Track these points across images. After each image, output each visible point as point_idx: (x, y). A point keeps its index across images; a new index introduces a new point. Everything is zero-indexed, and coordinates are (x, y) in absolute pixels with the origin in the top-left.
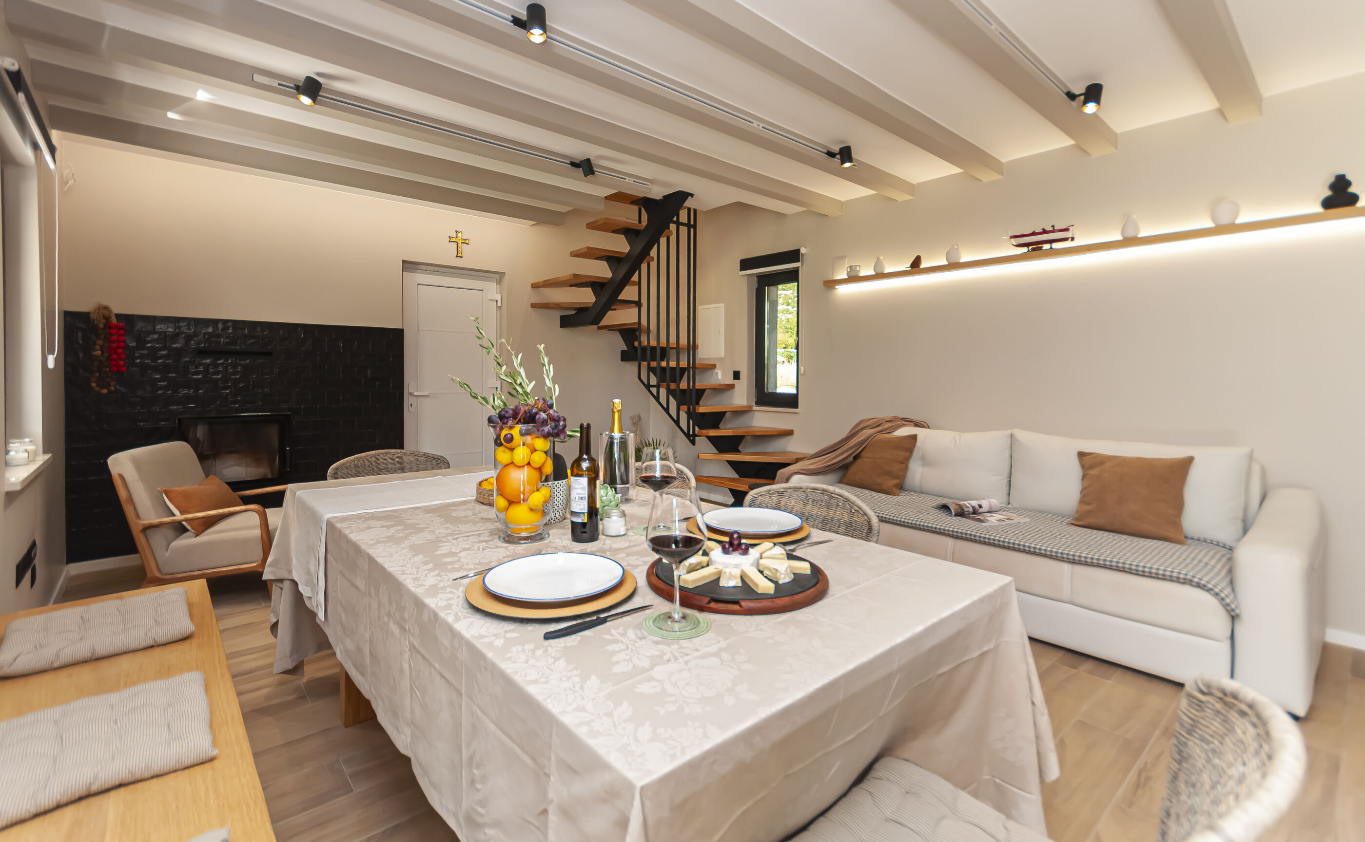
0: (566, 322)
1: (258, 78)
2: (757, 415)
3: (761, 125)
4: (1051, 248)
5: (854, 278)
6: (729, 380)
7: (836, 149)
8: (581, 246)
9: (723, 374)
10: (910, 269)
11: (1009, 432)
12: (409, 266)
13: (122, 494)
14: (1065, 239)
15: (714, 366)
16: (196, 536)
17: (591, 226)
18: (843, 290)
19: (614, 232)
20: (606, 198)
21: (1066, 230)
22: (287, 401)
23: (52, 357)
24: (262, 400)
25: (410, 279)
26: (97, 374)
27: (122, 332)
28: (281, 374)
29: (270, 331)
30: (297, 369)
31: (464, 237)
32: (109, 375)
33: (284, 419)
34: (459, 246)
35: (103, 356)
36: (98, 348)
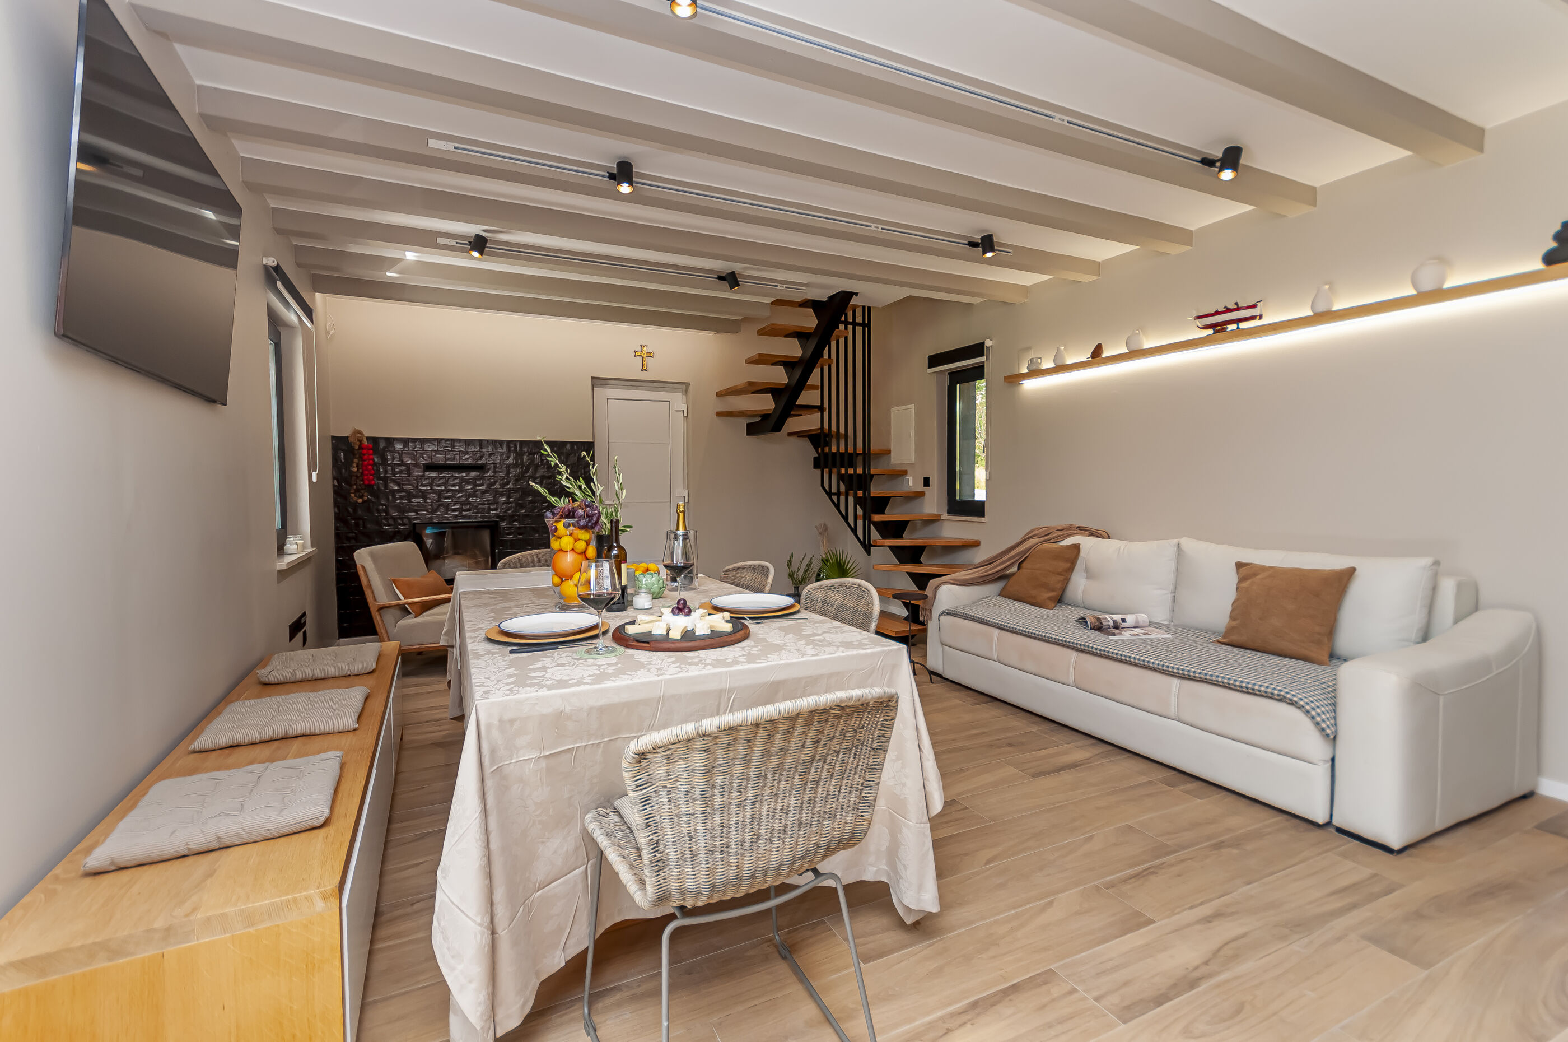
0: (753, 430)
1: (441, 241)
2: (946, 524)
3: (880, 226)
4: (1238, 328)
5: (1035, 372)
6: (920, 487)
7: (977, 237)
8: (753, 352)
9: (914, 482)
10: (1090, 359)
11: (1176, 541)
12: (597, 382)
13: (364, 581)
14: (1252, 318)
15: (904, 473)
16: (415, 617)
17: (762, 332)
18: (1029, 385)
19: (786, 336)
20: (772, 303)
21: (1254, 306)
22: (495, 510)
23: (315, 473)
24: (476, 508)
25: (602, 393)
26: (355, 487)
27: (371, 452)
28: (490, 486)
29: (480, 447)
30: (503, 480)
31: (648, 350)
32: (363, 487)
33: (493, 525)
34: (643, 359)
35: (358, 472)
36: (355, 465)
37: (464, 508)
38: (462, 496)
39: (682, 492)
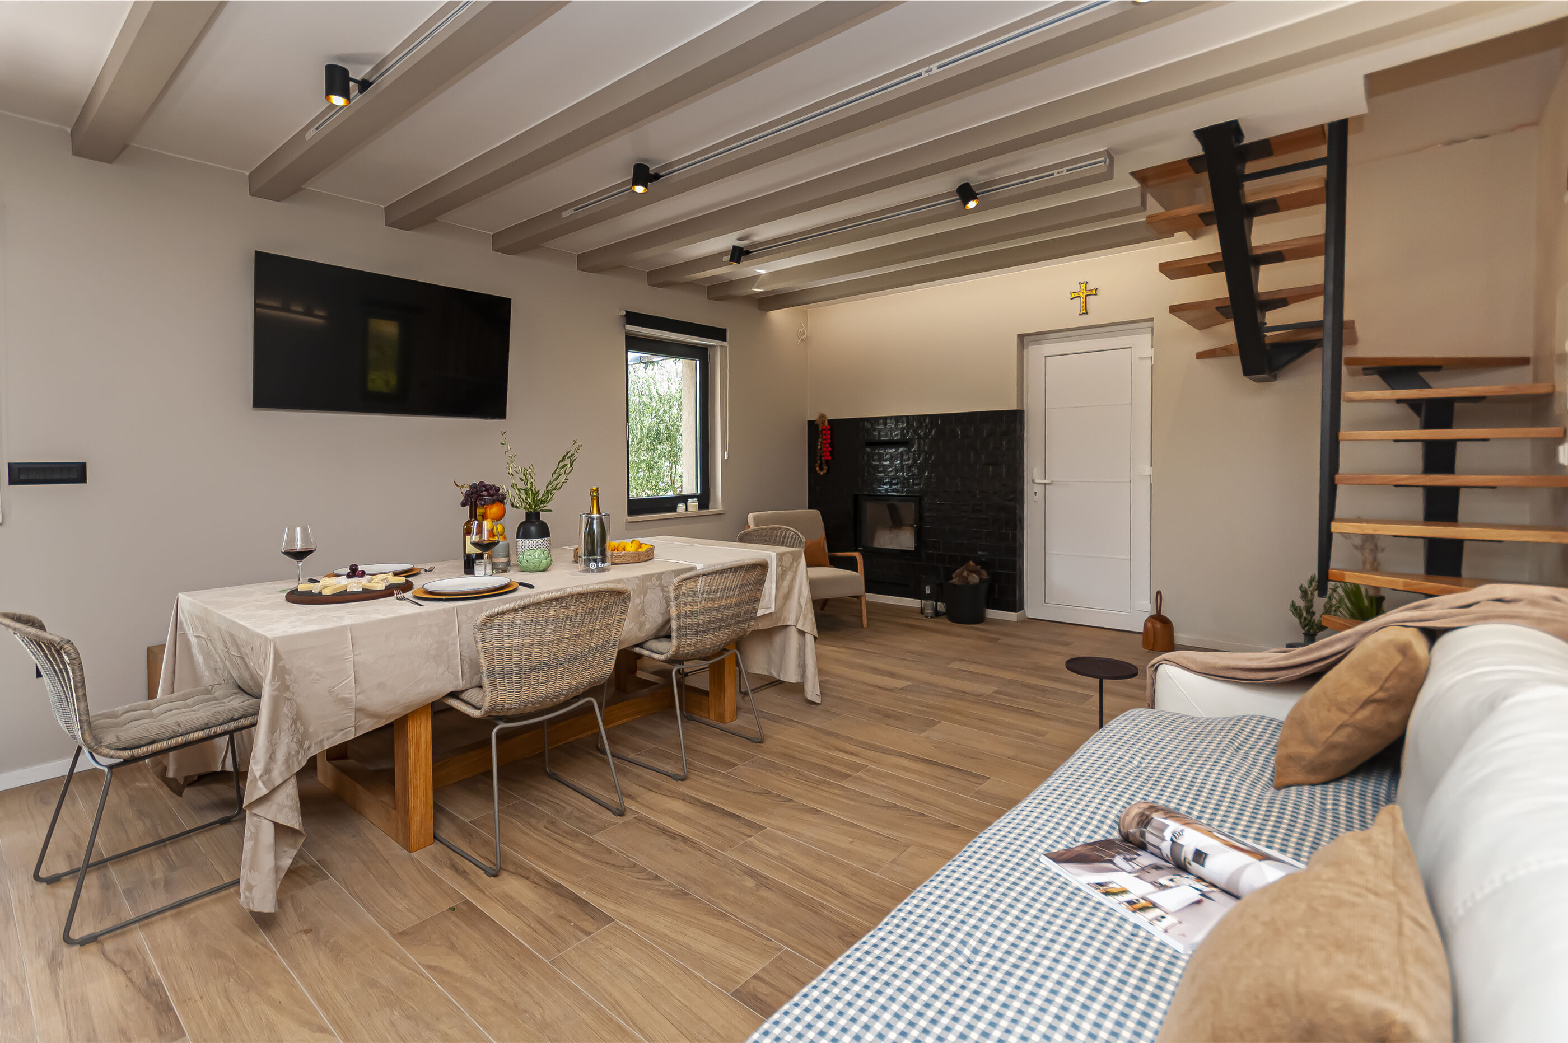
12: (1024, 339)
22: (919, 484)
23: (726, 453)
24: (903, 483)
25: (1035, 352)
26: (819, 462)
27: (829, 432)
28: (915, 460)
29: (908, 424)
30: (926, 455)
31: (1090, 287)
32: (824, 462)
33: (919, 500)
34: (1083, 300)
35: (821, 449)
36: (819, 443)
37: (893, 482)
38: (891, 471)
39: (1148, 470)
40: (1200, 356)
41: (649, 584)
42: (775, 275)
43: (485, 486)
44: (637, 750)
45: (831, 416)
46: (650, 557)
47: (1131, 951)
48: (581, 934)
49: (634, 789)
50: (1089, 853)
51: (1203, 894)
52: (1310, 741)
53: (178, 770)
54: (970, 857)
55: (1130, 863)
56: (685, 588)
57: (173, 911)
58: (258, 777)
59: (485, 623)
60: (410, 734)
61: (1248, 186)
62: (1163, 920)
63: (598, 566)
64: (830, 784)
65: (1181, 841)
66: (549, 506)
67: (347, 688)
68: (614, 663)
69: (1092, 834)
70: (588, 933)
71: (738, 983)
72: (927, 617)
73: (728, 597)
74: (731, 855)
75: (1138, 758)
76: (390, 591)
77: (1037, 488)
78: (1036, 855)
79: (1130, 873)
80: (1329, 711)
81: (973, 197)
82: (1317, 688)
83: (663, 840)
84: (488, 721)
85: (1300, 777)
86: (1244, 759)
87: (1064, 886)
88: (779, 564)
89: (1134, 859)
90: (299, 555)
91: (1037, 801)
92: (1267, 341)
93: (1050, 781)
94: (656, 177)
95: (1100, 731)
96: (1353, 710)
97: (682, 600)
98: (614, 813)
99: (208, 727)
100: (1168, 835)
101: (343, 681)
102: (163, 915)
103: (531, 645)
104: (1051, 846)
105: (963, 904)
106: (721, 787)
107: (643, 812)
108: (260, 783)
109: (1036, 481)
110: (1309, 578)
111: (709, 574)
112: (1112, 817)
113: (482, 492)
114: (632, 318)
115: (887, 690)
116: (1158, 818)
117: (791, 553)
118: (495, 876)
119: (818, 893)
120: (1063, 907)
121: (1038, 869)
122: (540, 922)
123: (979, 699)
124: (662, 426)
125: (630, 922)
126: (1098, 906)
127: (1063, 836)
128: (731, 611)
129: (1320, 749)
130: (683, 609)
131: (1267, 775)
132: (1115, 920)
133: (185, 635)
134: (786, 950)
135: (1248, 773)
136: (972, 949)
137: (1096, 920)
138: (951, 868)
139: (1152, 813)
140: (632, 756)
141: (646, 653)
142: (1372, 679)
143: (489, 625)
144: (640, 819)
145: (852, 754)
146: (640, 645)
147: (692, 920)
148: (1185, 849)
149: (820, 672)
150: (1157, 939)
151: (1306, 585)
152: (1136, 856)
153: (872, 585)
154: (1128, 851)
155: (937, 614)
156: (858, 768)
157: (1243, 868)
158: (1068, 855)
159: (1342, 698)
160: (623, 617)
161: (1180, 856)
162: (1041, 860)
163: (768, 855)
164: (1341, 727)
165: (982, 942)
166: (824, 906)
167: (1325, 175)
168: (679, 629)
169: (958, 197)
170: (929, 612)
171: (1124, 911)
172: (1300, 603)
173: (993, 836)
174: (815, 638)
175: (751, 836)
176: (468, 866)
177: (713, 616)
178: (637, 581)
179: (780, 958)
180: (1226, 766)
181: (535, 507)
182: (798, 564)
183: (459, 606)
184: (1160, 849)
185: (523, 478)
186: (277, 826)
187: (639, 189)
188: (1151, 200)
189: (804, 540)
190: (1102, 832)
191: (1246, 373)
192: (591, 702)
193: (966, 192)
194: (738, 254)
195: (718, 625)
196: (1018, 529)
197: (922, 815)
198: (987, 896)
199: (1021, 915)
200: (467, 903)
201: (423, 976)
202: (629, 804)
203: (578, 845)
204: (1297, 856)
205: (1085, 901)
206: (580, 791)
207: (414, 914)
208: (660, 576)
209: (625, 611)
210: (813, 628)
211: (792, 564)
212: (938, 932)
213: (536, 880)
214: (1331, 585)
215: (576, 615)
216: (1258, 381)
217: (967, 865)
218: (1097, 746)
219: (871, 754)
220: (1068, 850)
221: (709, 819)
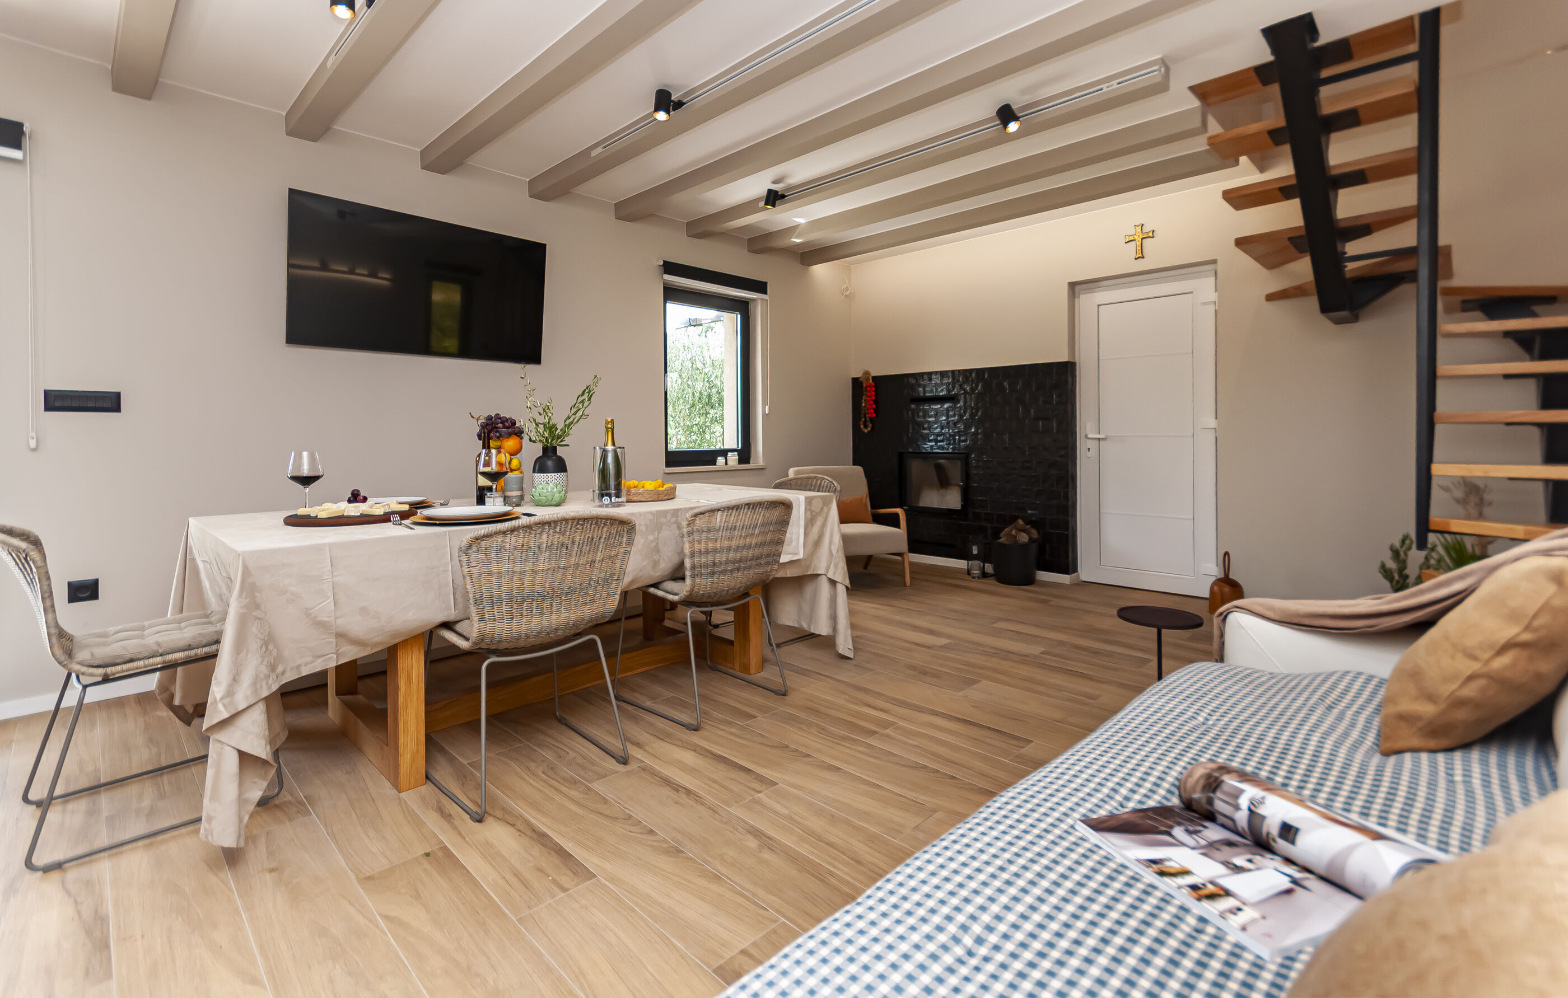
22: (965, 441)
23: (767, 407)
24: (948, 439)
25: (1087, 301)
26: (863, 419)
27: (874, 389)
28: (961, 416)
29: (953, 378)
30: (972, 411)
31: (1146, 229)
32: (868, 419)
33: (963, 457)
34: (1139, 243)
35: (865, 407)
36: (863, 401)
37: (939, 438)
38: (937, 428)
39: (1212, 422)
40: (1270, 298)
41: (663, 520)
42: (815, 224)
43: (500, 418)
44: (653, 698)
45: (875, 373)
46: (670, 497)
47: (1194, 954)
48: (557, 890)
49: (644, 737)
50: (1139, 821)
51: (1295, 881)
52: (1430, 698)
53: (184, 697)
54: (986, 819)
55: (1194, 836)
56: (700, 523)
57: (147, 841)
58: (218, 699)
59: (470, 546)
60: (400, 666)
61: (1325, 92)
62: (1240, 913)
63: (611, 500)
64: (854, 740)
65: (1261, 811)
66: (567, 440)
67: (324, 608)
68: (618, 599)
69: (1144, 799)
70: (564, 890)
71: (722, 958)
72: (974, 578)
73: (747, 536)
74: (736, 811)
75: (1203, 714)
76: (388, 516)
77: (1091, 444)
78: (1070, 821)
79: (1193, 848)
80: (1452, 657)
81: (1016, 119)
82: (1433, 633)
83: (666, 791)
84: (477, 654)
85: (1415, 742)
86: (1340, 718)
87: (1104, 861)
88: (808, 507)
89: (1199, 832)
90: (306, 481)
91: (1076, 758)
92: (1348, 275)
93: (1094, 735)
94: (679, 105)
95: (1158, 683)
96: (1487, 655)
97: (696, 537)
98: (618, 761)
99: (189, 648)
100: (1244, 802)
101: (320, 603)
102: (135, 845)
103: (522, 573)
104: (1091, 811)
105: (970, 877)
106: (737, 740)
107: (649, 761)
108: (220, 706)
109: (1090, 436)
110: (1401, 537)
111: (724, 509)
112: (1170, 779)
113: (497, 424)
114: (669, 268)
115: (925, 647)
116: (1230, 781)
117: (821, 497)
118: (480, 821)
119: (828, 858)
120: (1101, 889)
121: (1072, 839)
122: (517, 874)
123: (1024, 659)
124: (714, 390)
125: (612, 879)
126: (1150, 890)
127: (1107, 799)
128: (751, 552)
129: (1443, 706)
130: (697, 547)
131: (1371, 738)
132: (1172, 909)
133: (193, 560)
134: (784, 923)
135: (1346, 734)
136: (974, 937)
137: (1147, 908)
138: (961, 831)
139: (1222, 774)
140: (648, 704)
141: (660, 593)
142: (1513, 616)
143: (474, 548)
144: (644, 768)
145: (882, 710)
146: (655, 585)
147: (682, 881)
148: (1267, 822)
149: (853, 626)
150: (1232, 938)
151: (1397, 544)
152: (1200, 828)
153: (915, 545)
154: (1191, 821)
155: (984, 575)
156: (887, 724)
157: (1352, 848)
158: (1112, 823)
159: (1471, 642)
160: (627, 549)
161: (1261, 833)
162: (1077, 827)
163: (776, 813)
164: (1472, 678)
165: (990, 929)
166: (832, 874)
167: (1416, 76)
168: (693, 568)
169: (998, 122)
170: (976, 572)
171: (1184, 898)
172: (1391, 565)
173: (1017, 796)
174: (847, 588)
175: (760, 792)
176: (455, 809)
177: (731, 555)
178: (651, 517)
179: (775, 931)
180: (1316, 726)
181: (552, 441)
182: (829, 510)
183: (452, 531)
184: (1233, 820)
185: (542, 412)
186: (242, 755)
187: (662, 116)
188: (1212, 121)
189: (839, 488)
190: (1157, 797)
191: (1325, 309)
192: (594, 641)
193: (1006, 114)
194: (773, 198)
195: (738, 565)
196: (1070, 486)
197: (953, 777)
198: (1002, 869)
199: (1045, 896)
200: (445, 849)
201: (377, 926)
202: (633, 751)
203: (574, 793)
204: (1422, 838)
205: (1132, 882)
206: (588, 737)
207: (387, 858)
208: (676, 512)
209: (630, 542)
210: (845, 578)
211: (822, 509)
212: (933, 911)
213: (522, 828)
214: (1432, 538)
215: (573, 543)
216: (1337, 322)
217: (981, 829)
218: (1153, 699)
219: (902, 711)
220: (1112, 816)
221: (720, 772)
